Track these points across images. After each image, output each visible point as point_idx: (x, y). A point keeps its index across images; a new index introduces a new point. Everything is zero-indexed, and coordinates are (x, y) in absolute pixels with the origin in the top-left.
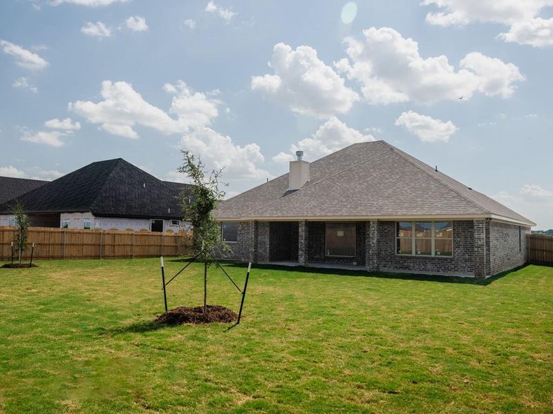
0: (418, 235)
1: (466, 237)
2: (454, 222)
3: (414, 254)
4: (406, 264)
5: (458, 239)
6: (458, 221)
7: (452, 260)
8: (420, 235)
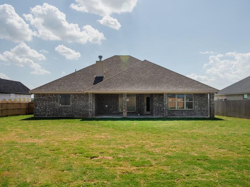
0: (178, 100)
1: (199, 101)
2: (194, 94)
3: (176, 109)
4: (173, 113)
5: (196, 102)
6: (196, 94)
7: (194, 110)
8: (179, 100)
